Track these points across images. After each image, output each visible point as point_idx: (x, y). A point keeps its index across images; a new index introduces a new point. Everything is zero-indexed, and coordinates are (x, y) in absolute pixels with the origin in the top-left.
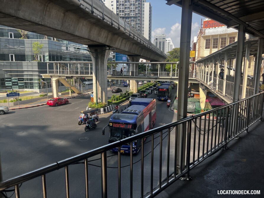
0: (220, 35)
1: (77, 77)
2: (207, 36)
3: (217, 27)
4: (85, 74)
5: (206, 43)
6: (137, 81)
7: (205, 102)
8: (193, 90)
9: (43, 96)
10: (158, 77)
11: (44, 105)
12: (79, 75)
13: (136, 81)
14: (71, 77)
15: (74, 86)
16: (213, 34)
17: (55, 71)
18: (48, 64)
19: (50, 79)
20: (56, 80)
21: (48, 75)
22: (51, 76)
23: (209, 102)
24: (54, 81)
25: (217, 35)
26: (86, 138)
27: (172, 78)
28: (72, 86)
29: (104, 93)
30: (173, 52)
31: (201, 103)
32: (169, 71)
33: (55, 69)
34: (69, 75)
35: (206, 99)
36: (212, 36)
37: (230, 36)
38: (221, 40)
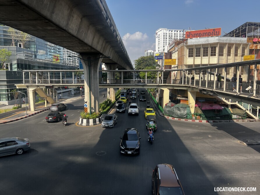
0: (203, 45)
1: (59, 87)
2: (189, 46)
3: (198, 38)
4: (66, 82)
5: (189, 52)
6: (115, 88)
7: (194, 107)
8: (179, 96)
9: (17, 108)
10: (145, 84)
11: (23, 118)
12: (61, 85)
13: (113, 88)
14: (52, 86)
15: (50, 96)
16: (196, 44)
17: (31, 81)
18: (24, 73)
19: (27, 89)
20: (33, 90)
21: (24, 85)
22: (28, 86)
23: (199, 107)
24: (30, 91)
25: (200, 45)
26: (102, 151)
27: (159, 85)
28: (48, 96)
29: (97, 102)
30: (141, 60)
31: (191, 108)
32: (144, 78)
33: (31, 79)
34: (49, 85)
35: (196, 104)
36: (196, 45)
37: (212, 46)
38: (203, 49)
